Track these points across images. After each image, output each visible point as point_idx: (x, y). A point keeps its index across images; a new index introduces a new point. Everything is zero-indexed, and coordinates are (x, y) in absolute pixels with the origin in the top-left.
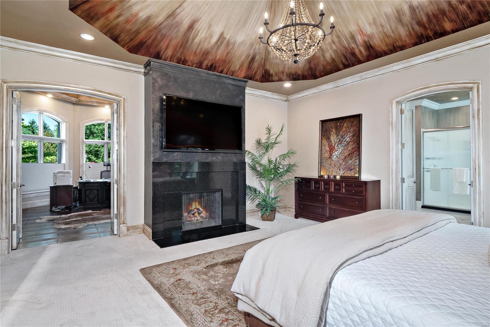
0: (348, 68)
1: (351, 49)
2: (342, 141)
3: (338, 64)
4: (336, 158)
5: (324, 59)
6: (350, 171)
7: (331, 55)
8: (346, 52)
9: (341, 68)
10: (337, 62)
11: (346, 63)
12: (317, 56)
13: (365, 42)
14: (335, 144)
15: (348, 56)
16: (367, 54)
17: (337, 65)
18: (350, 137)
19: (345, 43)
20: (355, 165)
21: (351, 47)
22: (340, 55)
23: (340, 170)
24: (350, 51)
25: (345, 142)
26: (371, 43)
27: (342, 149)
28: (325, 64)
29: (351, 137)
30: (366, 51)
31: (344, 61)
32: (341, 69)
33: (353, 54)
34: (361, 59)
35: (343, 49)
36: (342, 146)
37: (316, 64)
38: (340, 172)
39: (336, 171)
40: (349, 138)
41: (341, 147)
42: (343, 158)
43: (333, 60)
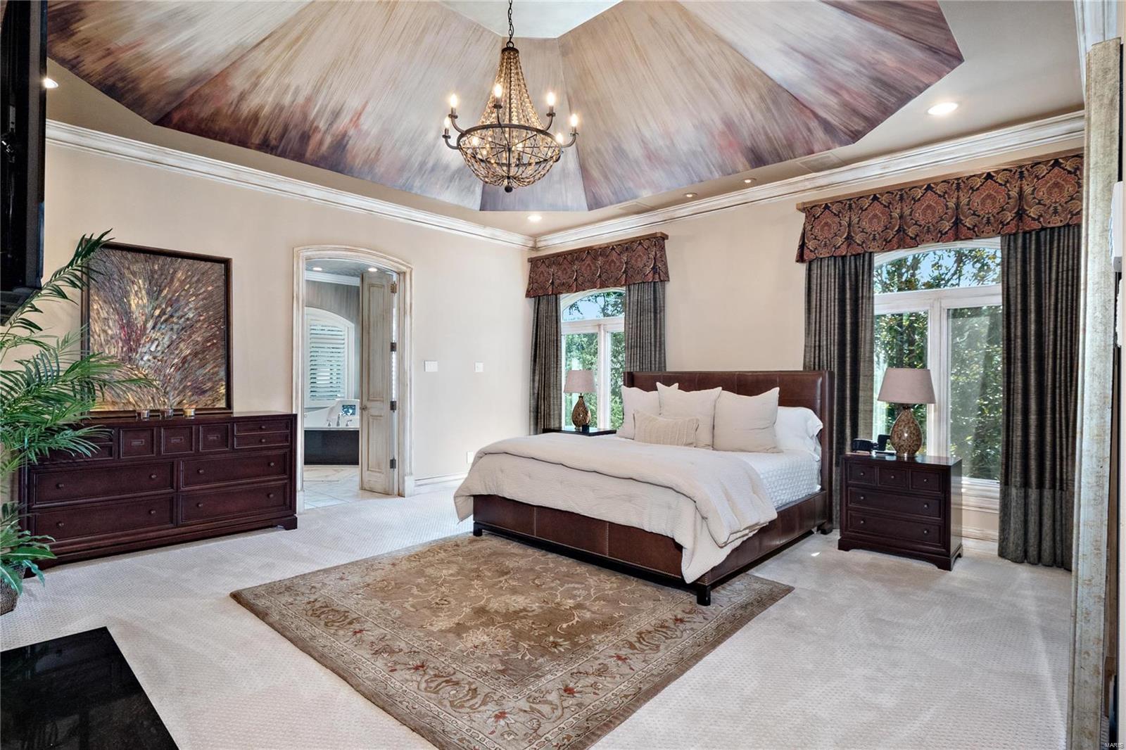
0: (266, 152)
1: (311, 127)
2: (172, 316)
3: (255, 131)
4: (153, 360)
5: (236, 101)
6: (200, 395)
7: (262, 107)
8: (296, 126)
9: (252, 143)
10: (257, 127)
11: (273, 143)
12: (229, 83)
13: (344, 135)
14: (146, 322)
15: (294, 134)
16: (325, 154)
17: (252, 132)
18: (196, 309)
19: (316, 110)
20: (214, 379)
21: (315, 124)
22: (281, 119)
23: (166, 393)
24: (307, 127)
25: (183, 319)
26: (350, 142)
27: (171, 337)
28: (225, 111)
29: (199, 310)
30: (329, 148)
31: (273, 136)
32: (249, 145)
33: (305, 138)
34: (308, 154)
35: (298, 115)
36: (172, 329)
37: (200, 96)
38: (168, 399)
39: (152, 398)
40: (193, 311)
41: (170, 333)
42: (176, 360)
43: (255, 118)
